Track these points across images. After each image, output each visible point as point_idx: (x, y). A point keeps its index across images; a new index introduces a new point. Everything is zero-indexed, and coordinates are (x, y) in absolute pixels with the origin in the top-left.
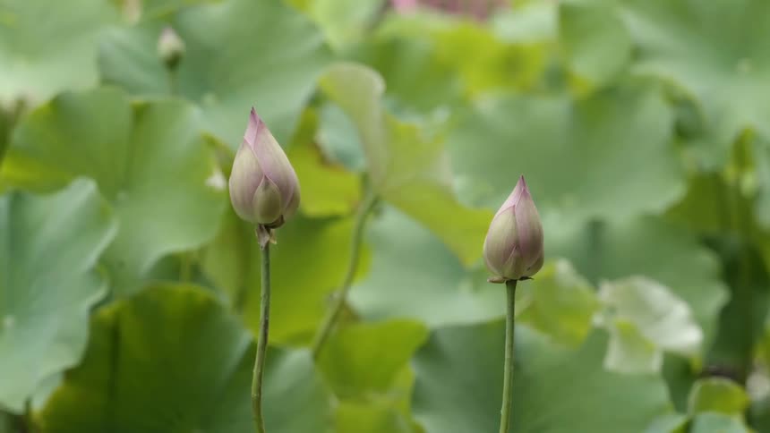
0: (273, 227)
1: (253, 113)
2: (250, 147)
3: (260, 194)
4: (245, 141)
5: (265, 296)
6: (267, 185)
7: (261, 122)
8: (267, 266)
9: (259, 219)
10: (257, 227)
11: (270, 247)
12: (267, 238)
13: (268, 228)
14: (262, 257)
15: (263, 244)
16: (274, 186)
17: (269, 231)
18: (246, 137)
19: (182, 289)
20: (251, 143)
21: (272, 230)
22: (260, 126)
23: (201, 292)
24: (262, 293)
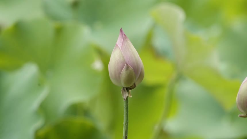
0: (130, 89)
1: (121, 30)
2: (120, 49)
3: (124, 72)
4: (117, 45)
5: (125, 124)
6: (128, 68)
7: (125, 35)
8: (127, 109)
9: (123, 85)
10: (122, 89)
11: (129, 99)
12: (127, 95)
13: (127, 89)
14: (124, 104)
15: (125, 97)
16: (131, 69)
17: (128, 91)
18: (117, 43)
19: (79, 120)
20: (120, 46)
21: (130, 91)
22: (124, 37)
23: (89, 122)
24: (124, 123)
